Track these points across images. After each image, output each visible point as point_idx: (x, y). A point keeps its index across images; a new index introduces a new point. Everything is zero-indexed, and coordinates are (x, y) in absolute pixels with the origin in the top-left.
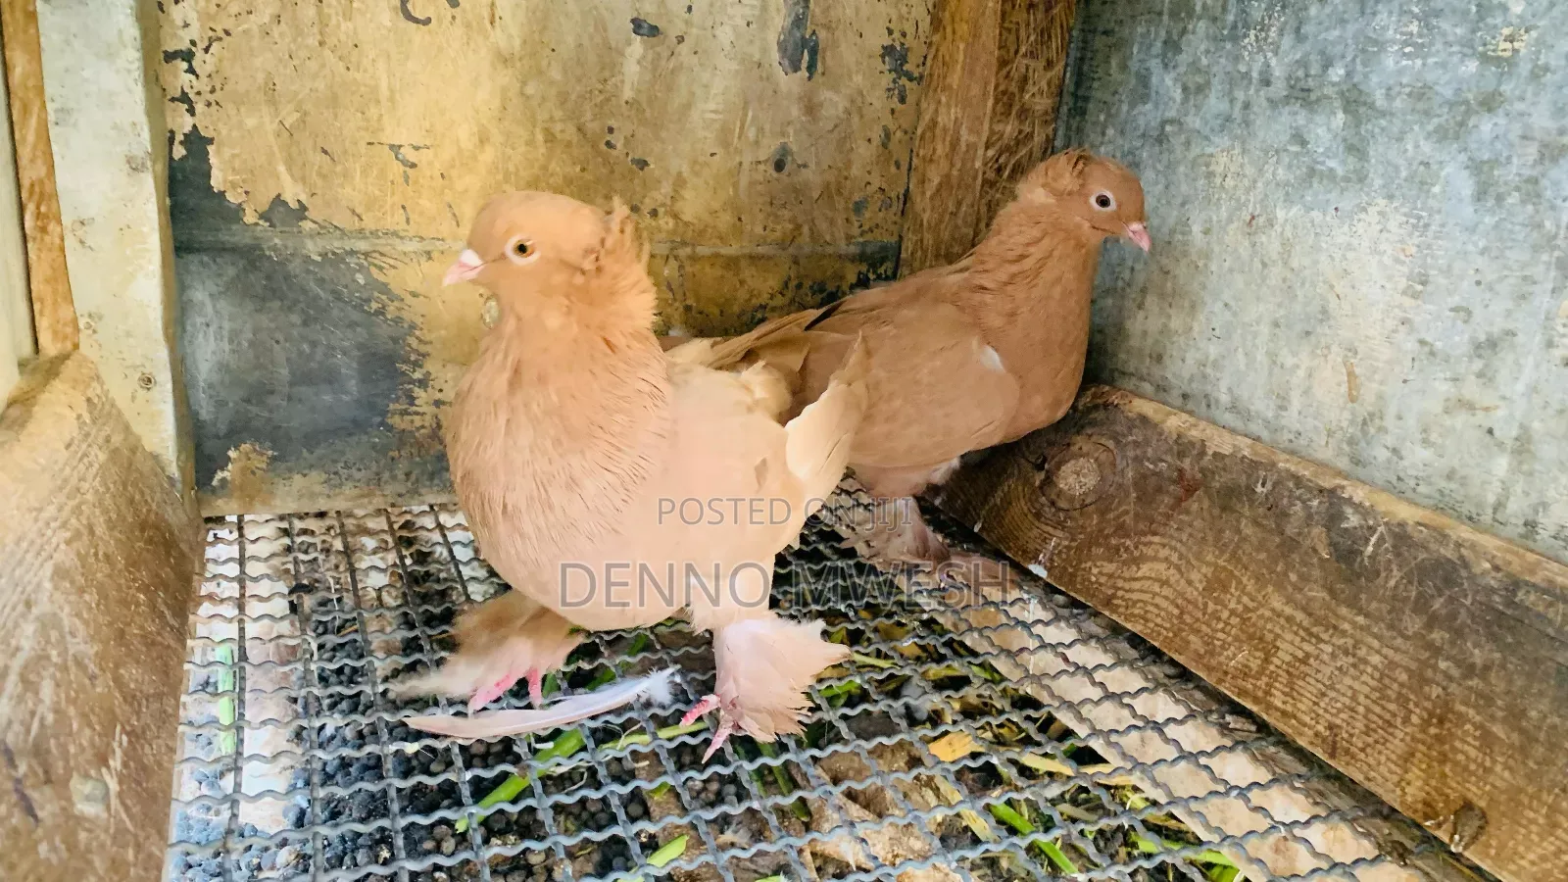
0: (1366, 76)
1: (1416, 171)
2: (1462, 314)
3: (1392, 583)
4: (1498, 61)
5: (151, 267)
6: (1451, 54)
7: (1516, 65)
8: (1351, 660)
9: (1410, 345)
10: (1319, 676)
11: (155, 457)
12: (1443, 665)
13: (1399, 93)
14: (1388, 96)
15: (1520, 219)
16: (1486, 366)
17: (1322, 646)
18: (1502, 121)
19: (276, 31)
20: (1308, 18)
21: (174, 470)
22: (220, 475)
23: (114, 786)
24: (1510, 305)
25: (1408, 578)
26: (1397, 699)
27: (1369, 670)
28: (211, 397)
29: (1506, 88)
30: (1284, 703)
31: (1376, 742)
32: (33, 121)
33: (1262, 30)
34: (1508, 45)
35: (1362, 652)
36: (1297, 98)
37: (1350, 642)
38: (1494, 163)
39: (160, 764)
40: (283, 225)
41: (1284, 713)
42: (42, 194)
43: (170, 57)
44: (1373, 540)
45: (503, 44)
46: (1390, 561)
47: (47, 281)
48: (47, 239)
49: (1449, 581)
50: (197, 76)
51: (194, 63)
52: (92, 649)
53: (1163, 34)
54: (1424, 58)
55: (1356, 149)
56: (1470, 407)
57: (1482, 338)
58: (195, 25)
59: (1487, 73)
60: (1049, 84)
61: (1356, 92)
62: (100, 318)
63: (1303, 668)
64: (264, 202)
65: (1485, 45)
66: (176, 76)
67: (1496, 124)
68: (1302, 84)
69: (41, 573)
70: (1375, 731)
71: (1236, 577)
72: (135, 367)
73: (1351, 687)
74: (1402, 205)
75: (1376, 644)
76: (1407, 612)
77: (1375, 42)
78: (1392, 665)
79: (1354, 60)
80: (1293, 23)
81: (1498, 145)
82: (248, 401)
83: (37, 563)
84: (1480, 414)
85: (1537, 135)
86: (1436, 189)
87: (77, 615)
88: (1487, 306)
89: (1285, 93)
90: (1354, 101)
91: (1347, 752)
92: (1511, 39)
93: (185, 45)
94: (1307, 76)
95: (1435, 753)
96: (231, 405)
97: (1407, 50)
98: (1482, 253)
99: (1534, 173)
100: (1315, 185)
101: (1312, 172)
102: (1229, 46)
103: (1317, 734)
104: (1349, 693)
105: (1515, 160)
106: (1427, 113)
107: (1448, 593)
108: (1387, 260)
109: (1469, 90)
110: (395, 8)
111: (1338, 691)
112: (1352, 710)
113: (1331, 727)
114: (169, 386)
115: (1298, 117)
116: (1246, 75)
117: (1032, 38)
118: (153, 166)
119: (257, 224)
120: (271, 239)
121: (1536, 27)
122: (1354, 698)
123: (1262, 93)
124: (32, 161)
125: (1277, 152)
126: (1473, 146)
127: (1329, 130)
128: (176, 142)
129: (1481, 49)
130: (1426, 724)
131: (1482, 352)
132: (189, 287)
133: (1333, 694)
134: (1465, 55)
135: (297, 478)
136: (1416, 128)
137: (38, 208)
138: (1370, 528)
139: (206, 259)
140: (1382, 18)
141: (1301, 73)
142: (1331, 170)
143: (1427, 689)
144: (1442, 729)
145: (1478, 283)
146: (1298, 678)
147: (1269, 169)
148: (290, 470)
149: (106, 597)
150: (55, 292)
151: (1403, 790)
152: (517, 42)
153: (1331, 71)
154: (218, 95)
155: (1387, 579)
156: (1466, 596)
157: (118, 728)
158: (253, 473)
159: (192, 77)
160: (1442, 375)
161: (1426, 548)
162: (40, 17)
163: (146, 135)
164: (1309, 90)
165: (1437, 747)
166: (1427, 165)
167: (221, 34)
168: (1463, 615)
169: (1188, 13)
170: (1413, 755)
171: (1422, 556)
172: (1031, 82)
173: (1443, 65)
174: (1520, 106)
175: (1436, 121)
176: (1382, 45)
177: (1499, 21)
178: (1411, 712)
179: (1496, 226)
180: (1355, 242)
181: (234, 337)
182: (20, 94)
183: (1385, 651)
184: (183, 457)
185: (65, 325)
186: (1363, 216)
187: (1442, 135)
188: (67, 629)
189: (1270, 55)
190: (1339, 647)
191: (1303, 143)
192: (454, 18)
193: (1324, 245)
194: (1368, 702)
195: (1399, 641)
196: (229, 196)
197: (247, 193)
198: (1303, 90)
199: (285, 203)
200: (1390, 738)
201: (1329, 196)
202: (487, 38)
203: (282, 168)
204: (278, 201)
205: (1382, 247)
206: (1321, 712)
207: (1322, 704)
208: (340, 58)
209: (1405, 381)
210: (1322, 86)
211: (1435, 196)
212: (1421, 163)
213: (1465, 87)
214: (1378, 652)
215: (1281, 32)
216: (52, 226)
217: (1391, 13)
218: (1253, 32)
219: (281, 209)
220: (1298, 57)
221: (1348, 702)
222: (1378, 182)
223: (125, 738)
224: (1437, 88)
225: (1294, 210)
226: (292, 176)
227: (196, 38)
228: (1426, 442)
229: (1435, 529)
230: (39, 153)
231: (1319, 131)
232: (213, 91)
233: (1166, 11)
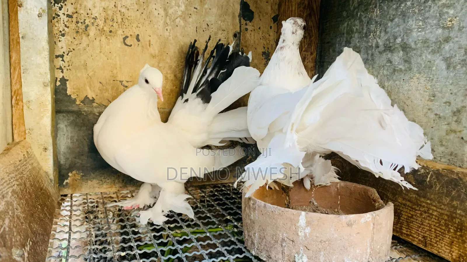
0: (408, 39)
1: (427, 64)
2: (448, 104)
3: (437, 188)
4: (448, 28)
5: (48, 115)
6: (433, 29)
7: (454, 28)
8: (427, 214)
9: (432, 116)
10: (417, 221)
11: (46, 173)
12: (459, 212)
13: (419, 42)
14: (416, 44)
15: (462, 72)
16: (458, 118)
17: (417, 212)
18: (451, 44)
19: (88, 49)
20: (388, 27)
21: (52, 177)
22: (66, 181)
23: (26, 255)
24: (463, 98)
25: (442, 186)
26: (445, 225)
27: (434, 217)
28: (64, 157)
29: (451, 35)
30: (407, 231)
31: (440, 240)
32: (17, 72)
33: (374, 33)
34: (450, 23)
35: (431, 212)
36: (387, 50)
37: (426, 209)
38: (451, 57)
39: (42, 253)
40: (87, 104)
41: (407, 235)
42: (18, 93)
43: (57, 57)
44: (429, 176)
45: (153, 52)
46: (436, 182)
47: (18, 119)
48: (18, 106)
49: (456, 185)
50: (65, 62)
51: (64, 58)
52: (22, 215)
53: (345, 39)
54: (425, 31)
55: (407, 61)
56: (455, 132)
57: (455, 110)
58: (65, 48)
59: (445, 32)
60: (312, 59)
61: (405, 45)
62: (33, 130)
63: (412, 219)
64: (82, 97)
65: (443, 24)
66: (58, 62)
67: (450, 46)
68: (388, 46)
69: (8, 190)
70: (439, 236)
71: (385, 194)
72: (42, 145)
73: (429, 223)
74: (424, 75)
75: (435, 208)
76: (444, 197)
77: (410, 30)
78: (442, 214)
79: (403, 36)
80: (384, 29)
81: (452, 52)
82: (75, 158)
83: (7, 187)
84: (458, 133)
85: (463, 47)
86: (434, 68)
87: (18, 205)
88: (455, 100)
89: (383, 49)
90: (405, 47)
91: (431, 244)
92: (451, 21)
93: (61, 53)
94: (390, 43)
95: (460, 241)
96: (70, 159)
97: (419, 30)
98: (451, 85)
99: (464, 58)
100: (396, 74)
101: (394, 70)
102: (365, 39)
103: (419, 240)
104: (428, 225)
105: (457, 55)
106: (428, 47)
107: (456, 189)
108: (422, 92)
109: (440, 38)
110: (121, 42)
111: (424, 225)
112: (430, 231)
113: (424, 237)
114: (52, 151)
115: (388, 55)
116: (372, 46)
117: (306, 46)
118: (51, 85)
119: (80, 104)
120: (84, 109)
121: (458, 16)
122: (430, 227)
123: (376, 50)
124: (16, 84)
125: (383, 66)
126: (443, 53)
127: (398, 57)
128: (58, 81)
129: (442, 26)
130: (456, 232)
131: (456, 114)
132: (59, 123)
133: (422, 226)
134: (438, 28)
135: (89, 182)
136: (425, 51)
137: (16, 97)
138: (427, 173)
139: (64, 115)
140: (411, 22)
141: (388, 42)
142: (400, 69)
143: (454, 220)
144: (462, 232)
145: (451, 94)
146: (410, 223)
147: (381, 72)
148: (87, 179)
149: (28, 203)
150: (19, 123)
151: (451, 254)
152: (157, 52)
153: (397, 40)
154: (70, 67)
155: (436, 187)
156: (463, 189)
157: (29, 239)
158: (76, 180)
159: (63, 62)
160: (444, 123)
161: (447, 176)
162: (21, 44)
163: (49, 76)
164: (391, 47)
165: (461, 238)
166: (430, 62)
167: (72, 50)
168: (462, 196)
169: (352, 32)
170: (453, 242)
171: (446, 179)
172: (306, 59)
173: (431, 32)
174: (456, 39)
175: (431, 48)
176: (411, 30)
177: (446, 17)
178: (450, 228)
179: (455, 75)
180: (410, 88)
181: (72, 138)
182: (13, 65)
183: (438, 210)
184: (55, 173)
185: (22, 132)
186: (412, 80)
187: (433, 52)
188: (15, 207)
189: (378, 39)
190: (423, 211)
191: (391, 62)
192: (138, 45)
193: (401, 91)
194: (435, 227)
195: (443, 207)
196: (72, 96)
197: (77, 95)
198: (389, 47)
199: (88, 98)
200: (445, 238)
201: (401, 76)
202: (148, 50)
203: (88, 88)
204: (86, 97)
205: (419, 88)
206: (420, 233)
207: (420, 230)
208: (106, 56)
209: (432, 127)
210: (395, 45)
211: (434, 70)
212: (428, 61)
213: (439, 37)
214: (436, 211)
215: (380, 32)
216: (20, 103)
217: (413, 21)
218: (372, 34)
219: (87, 100)
220: (386, 38)
221: (428, 228)
222: (415, 69)
223: (31, 243)
224: (430, 39)
225: (390, 82)
226: (91, 90)
227: (65, 51)
228: (442, 145)
229: (449, 170)
230: (18, 82)
231: (395, 58)
232: (69, 66)
233: (345, 33)
